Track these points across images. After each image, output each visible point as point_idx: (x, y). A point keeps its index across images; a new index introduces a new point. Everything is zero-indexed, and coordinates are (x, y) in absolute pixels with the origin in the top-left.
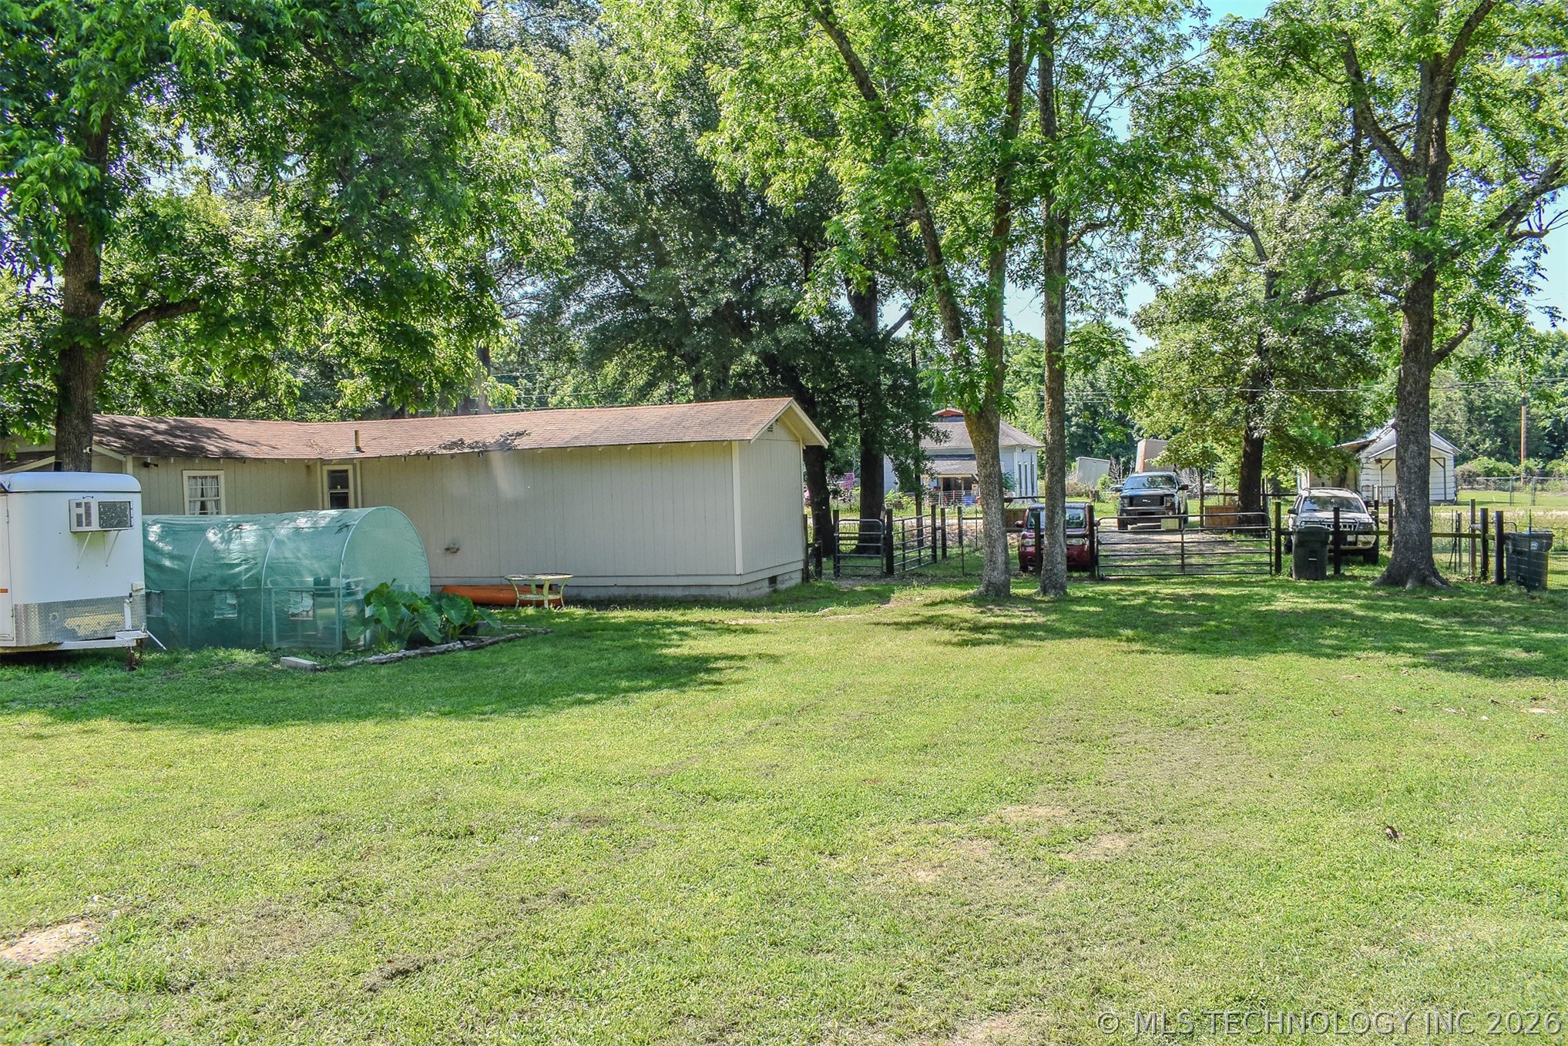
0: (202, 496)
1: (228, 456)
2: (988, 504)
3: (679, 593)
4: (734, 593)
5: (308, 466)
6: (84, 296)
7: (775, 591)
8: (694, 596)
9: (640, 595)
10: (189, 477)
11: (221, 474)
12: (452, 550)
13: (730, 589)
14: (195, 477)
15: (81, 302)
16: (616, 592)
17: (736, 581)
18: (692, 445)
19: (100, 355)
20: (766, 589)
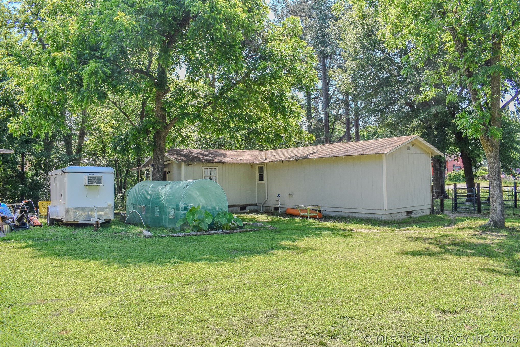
0: (210, 175)
1: (220, 162)
2: (492, 182)
3: (363, 216)
4: (383, 217)
5: (252, 165)
6: (160, 112)
7: (411, 217)
8: (369, 218)
9: (350, 216)
10: (205, 169)
11: (217, 168)
12: (291, 195)
13: (382, 216)
14: (207, 169)
15: (159, 114)
16: (342, 214)
17: (384, 212)
18: (365, 156)
19: (166, 130)
20: (404, 216)
